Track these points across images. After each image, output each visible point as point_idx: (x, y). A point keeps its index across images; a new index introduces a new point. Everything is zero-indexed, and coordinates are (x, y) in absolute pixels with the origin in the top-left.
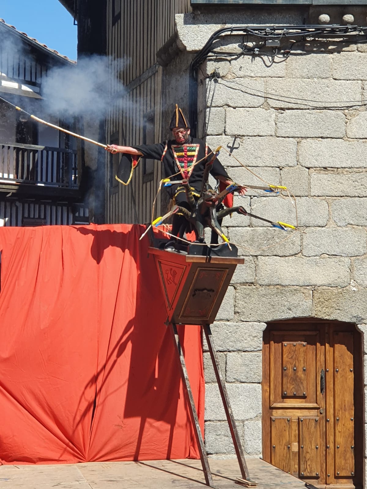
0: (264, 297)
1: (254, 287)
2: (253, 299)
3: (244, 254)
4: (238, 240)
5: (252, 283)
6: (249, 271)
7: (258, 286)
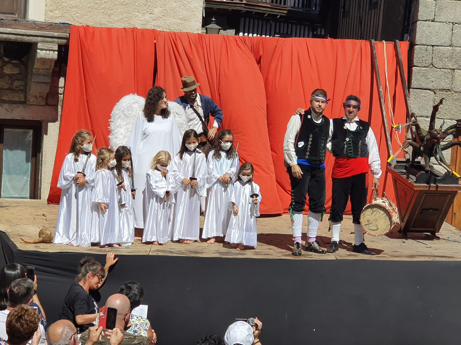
0: (456, 101)
1: (450, 93)
2: (448, 102)
3: (444, 67)
4: (440, 56)
5: (449, 90)
6: (446, 81)
7: (453, 92)
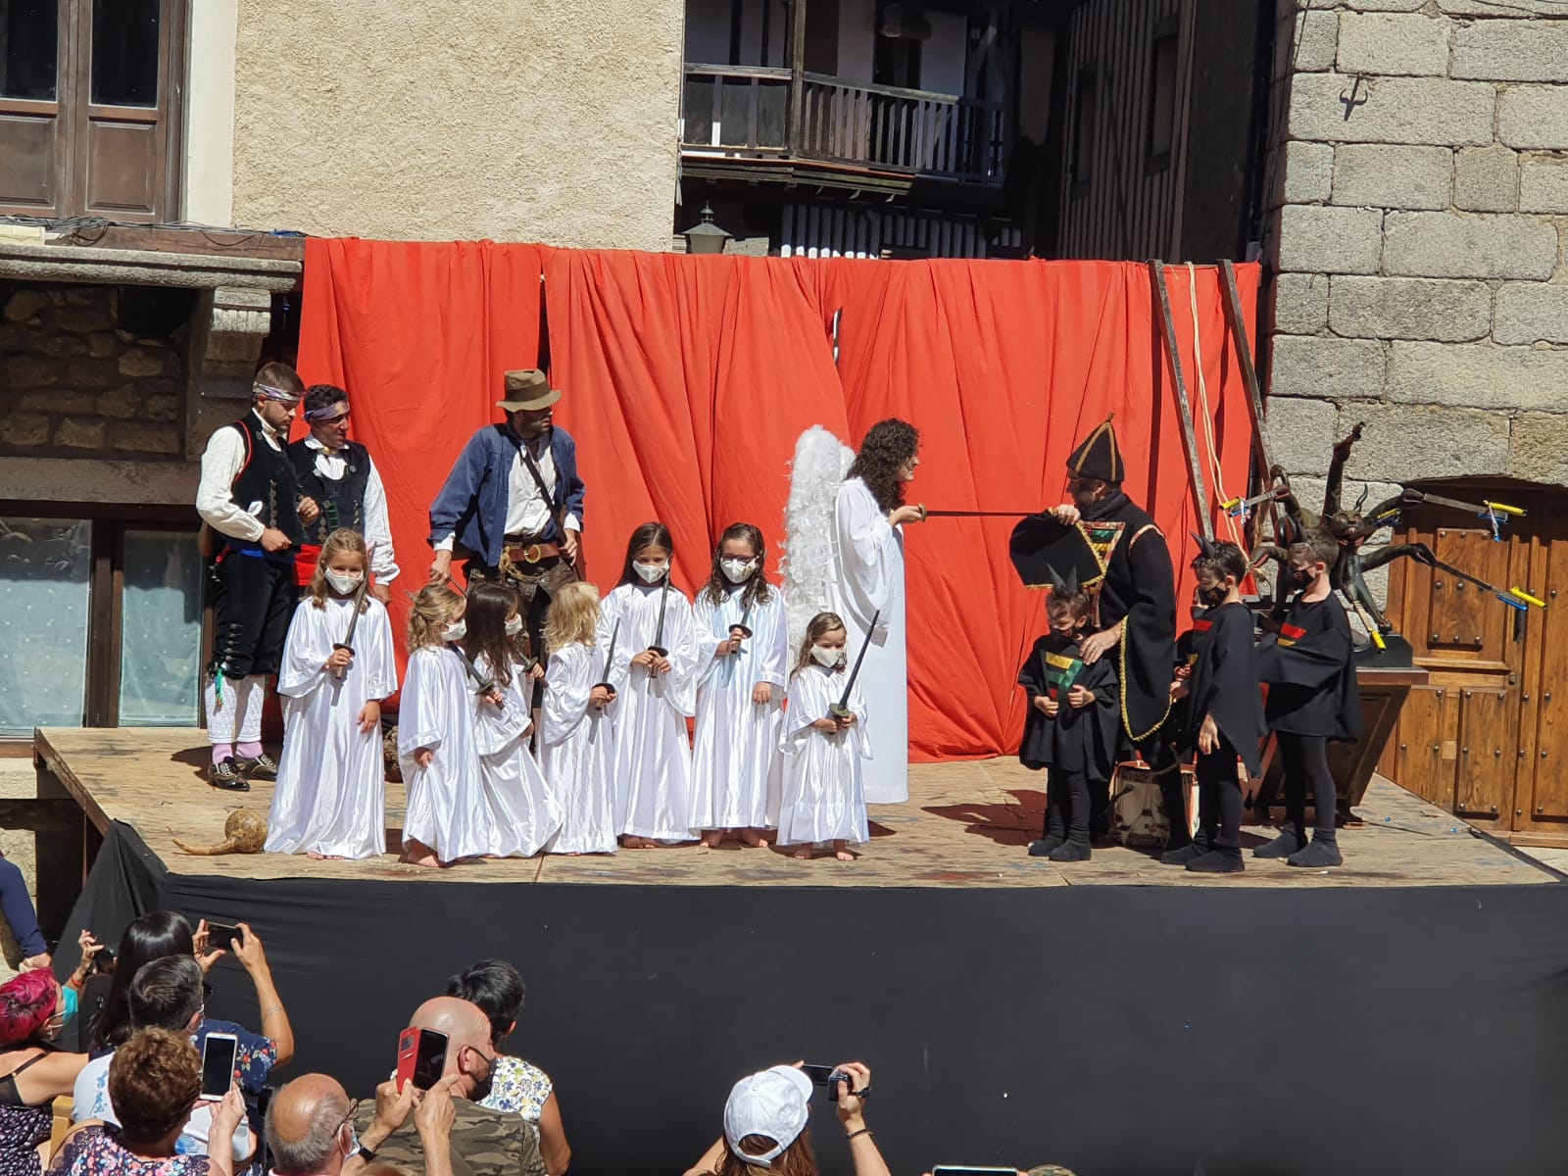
0: (1400, 429)
1: (1381, 406)
2: (1376, 432)
3: (1362, 334)
4: (1351, 303)
5: (1377, 398)
6: (1370, 372)
7: (1389, 404)
